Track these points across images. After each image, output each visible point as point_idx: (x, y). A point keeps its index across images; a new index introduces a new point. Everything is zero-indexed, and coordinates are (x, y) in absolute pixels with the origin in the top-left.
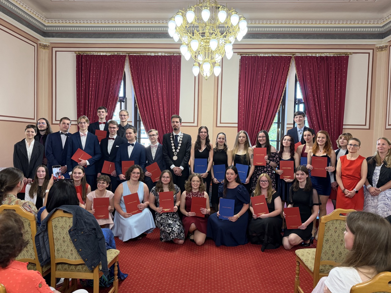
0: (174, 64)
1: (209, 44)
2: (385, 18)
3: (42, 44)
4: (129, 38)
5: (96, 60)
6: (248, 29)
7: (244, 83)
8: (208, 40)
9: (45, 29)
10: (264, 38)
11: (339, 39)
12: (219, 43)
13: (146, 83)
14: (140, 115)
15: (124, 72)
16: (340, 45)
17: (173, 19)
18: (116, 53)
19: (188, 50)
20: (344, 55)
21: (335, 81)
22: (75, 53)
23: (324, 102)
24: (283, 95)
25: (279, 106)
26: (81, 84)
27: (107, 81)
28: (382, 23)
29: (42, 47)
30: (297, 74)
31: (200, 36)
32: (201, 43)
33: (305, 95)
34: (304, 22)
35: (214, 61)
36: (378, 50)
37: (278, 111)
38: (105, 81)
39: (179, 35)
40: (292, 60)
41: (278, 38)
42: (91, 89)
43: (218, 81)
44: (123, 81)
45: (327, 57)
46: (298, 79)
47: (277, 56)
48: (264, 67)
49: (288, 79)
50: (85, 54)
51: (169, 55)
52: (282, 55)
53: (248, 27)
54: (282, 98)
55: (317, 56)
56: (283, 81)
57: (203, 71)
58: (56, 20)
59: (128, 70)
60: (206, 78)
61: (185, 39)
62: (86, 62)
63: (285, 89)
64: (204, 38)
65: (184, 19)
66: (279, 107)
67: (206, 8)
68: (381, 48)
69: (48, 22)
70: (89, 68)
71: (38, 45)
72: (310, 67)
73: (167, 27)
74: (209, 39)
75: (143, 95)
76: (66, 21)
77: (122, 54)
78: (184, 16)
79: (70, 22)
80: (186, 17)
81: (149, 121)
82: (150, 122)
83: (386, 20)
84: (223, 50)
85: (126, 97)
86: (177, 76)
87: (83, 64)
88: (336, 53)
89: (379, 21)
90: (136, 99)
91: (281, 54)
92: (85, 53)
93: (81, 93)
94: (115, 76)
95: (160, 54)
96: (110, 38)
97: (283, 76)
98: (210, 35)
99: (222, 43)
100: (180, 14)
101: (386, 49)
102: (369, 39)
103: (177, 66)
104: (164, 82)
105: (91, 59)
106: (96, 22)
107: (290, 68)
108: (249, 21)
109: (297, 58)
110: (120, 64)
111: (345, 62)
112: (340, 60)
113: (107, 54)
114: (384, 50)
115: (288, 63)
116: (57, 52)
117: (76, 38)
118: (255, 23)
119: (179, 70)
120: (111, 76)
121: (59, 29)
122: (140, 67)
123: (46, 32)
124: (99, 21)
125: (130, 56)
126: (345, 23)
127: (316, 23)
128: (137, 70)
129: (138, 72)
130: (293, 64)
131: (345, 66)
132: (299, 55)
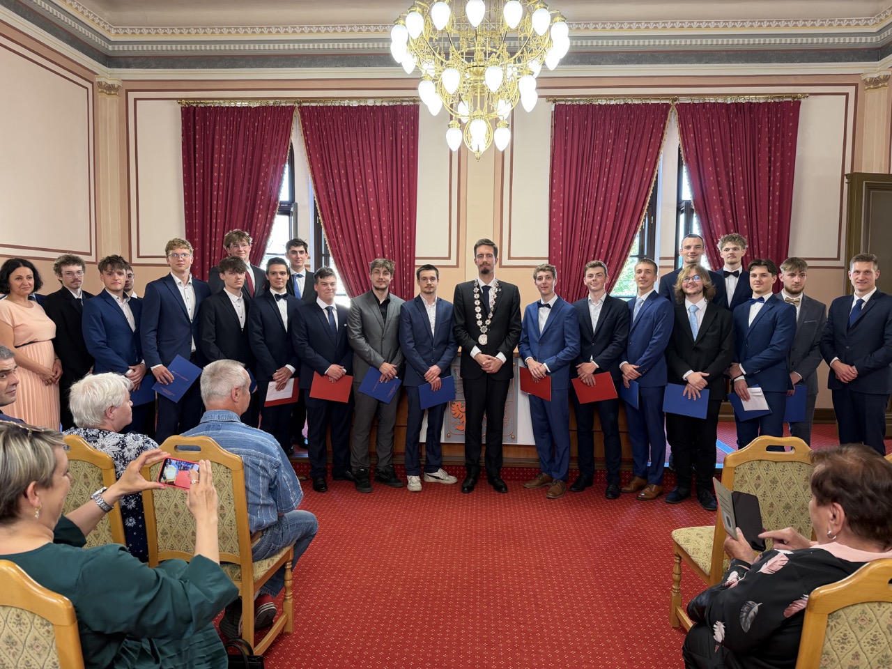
0: (402, 125)
1: (482, 78)
2: (885, 13)
3: (103, 84)
4: (300, 66)
5: (227, 119)
6: (571, 43)
7: (562, 166)
8: (482, 68)
9: (110, 48)
10: (607, 63)
11: (777, 62)
12: (505, 75)
13: (341, 168)
14: (327, 243)
15: (290, 145)
16: (780, 77)
17: (401, 22)
18: (271, 103)
19: (436, 92)
20: (790, 100)
21: (770, 158)
22: (179, 103)
23: (744, 207)
24: (651, 192)
25: (643, 218)
26: (193, 174)
27: (252, 165)
28: (876, 23)
29: (105, 91)
30: (681, 144)
31: (464, 60)
32: (466, 75)
33: (701, 193)
34: (698, 24)
35: (495, 116)
36: (866, 88)
37: (639, 230)
38: (248, 167)
39: (416, 59)
40: (671, 112)
41: (638, 63)
42: (215, 184)
43: (503, 162)
44: (287, 165)
45: (750, 103)
46: (683, 156)
47: (636, 102)
48: (607, 130)
49: (661, 156)
50: (202, 105)
51: (391, 104)
52: (648, 102)
53: (572, 38)
54: (649, 199)
55: (729, 102)
56: (651, 161)
57: (470, 140)
58: (134, 29)
59: (298, 139)
60: (478, 155)
61: (429, 68)
62: (205, 124)
63: (654, 179)
64: (472, 64)
65: (426, 22)
66: (642, 221)
68: (876, 83)
69: (117, 33)
70: (211, 136)
71: (96, 86)
72: (713, 128)
73: (389, 40)
74: (483, 66)
75: (334, 195)
76: (157, 29)
77: (284, 105)
78: (426, 14)
79: (165, 33)
80: (431, 18)
81: (347, 255)
82: (351, 258)
83: (886, 16)
84: (516, 90)
85: (296, 202)
86: (411, 151)
87: (197, 127)
88: (771, 94)
89: (869, 19)
90: (317, 206)
91: (646, 99)
92: (201, 103)
93: (193, 193)
94: (270, 155)
95: (370, 103)
97: (650, 150)
98: (486, 56)
99: (512, 75)
100: (417, 11)
101: (886, 84)
102: (848, 61)
103: (410, 130)
104: (381, 167)
105: (215, 117)
106: (225, 31)
107: (667, 131)
108: (574, 25)
109: (682, 108)
110: (281, 127)
111: (791, 114)
112: (780, 111)
113: (251, 106)
114: (882, 86)
115: (662, 118)
116: (138, 101)
117: (181, 68)
118: (587, 28)
119: (414, 138)
120: (262, 154)
121: (143, 47)
122: (327, 133)
123: (114, 57)
124: (231, 28)
125: (302, 109)
126: (791, 24)
127: (725, 26)
128: (320, 140)
129: (321, 145)
130: (673, 122)
131: (791, 124)
132: (687, 101)
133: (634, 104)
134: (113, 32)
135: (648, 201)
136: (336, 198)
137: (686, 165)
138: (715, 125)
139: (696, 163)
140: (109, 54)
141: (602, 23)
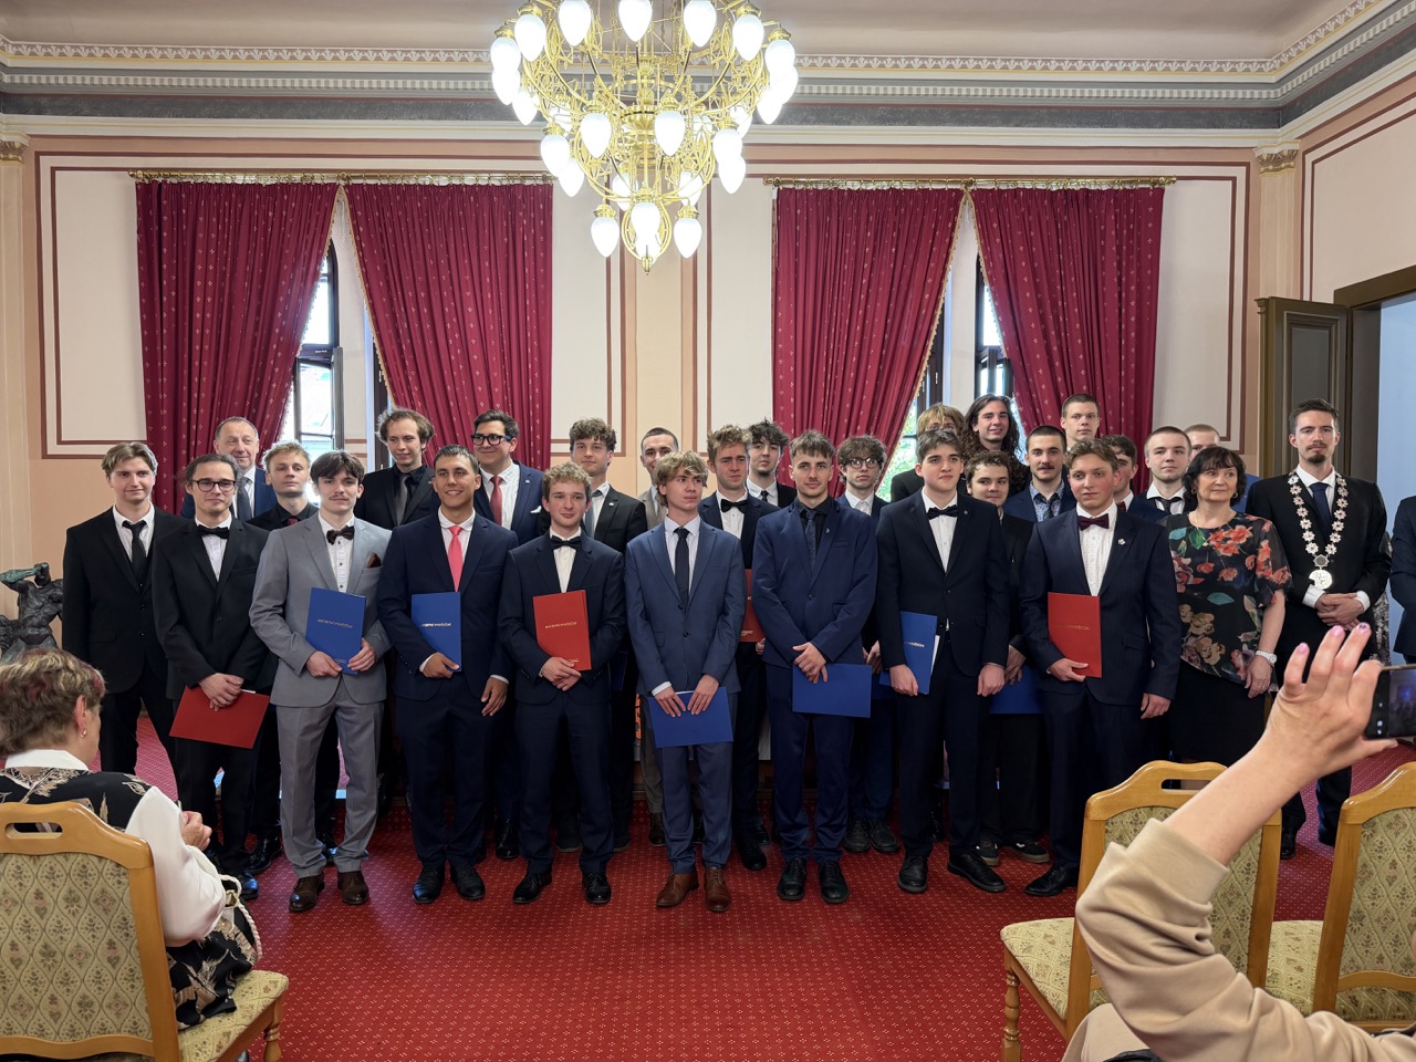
0: (524, 217)
1: (651, 133)
2: (1287, 52)
4: (347, 117)
5: (219, 205)
6: (801, 86)
7: (792, 289)
8: (650, 116)
9: (7, 79)
10: (859, 122)
11: (1127, 127)
12: (689, 129)
13: (419, 290)
15: (328, 243)
16: (1131, 150)
17: (509, 32)
18: (297, 178)
19: (573, 157)
20: (1148, 186)
21: (1120, 279)
22: (132, 176)
23: (1081, 357)
24: (934, 333)
25: (922, 375)
26: (157, 299)
27: (262, 283)
28: (1275, 69)
30: (981, 255)
31: (618, 101)
32: (623, 127)
33: (1014, 333)
34: (1003, 63)
35: (674, 199)
36: (1263, 169)
37: (917, 394)
38: (256, 285)
39: (537, 100)
40: (965, 204)
41: (910, 124)
42: (198, 315)
43: (696, 276)
45: (1087, 191)
46: (985, 275)
47: (909, 188)
48: (862, 231)
49: (949, 275)
50: (175, 181)
51: (505, 182)
52: (927, 186)
53: (801, 79)
54: (931, 344)
55: (1054, 189)
56: (933, 282)
57: (633, 238)
58: (49, 47)
59: (343, 240)
60: (646, 264)
61: (561, 115)
62: (179, 213)
63: (939, 312)
64: (633, 108)
65: (550, 34)
66: (921, 379)
68: (1276, 161)
69: (18, 53)
70: (189, 236)
72: (1030, 230)
74: (652, 113)
75: (407, 335)
76: (90, 48)
77: (319, 182)
78: (550, 18)
79: (105, 55)
80: (558, 25)
83: (1290, 58)
84: (709, 154)
85: (341, 345)
86: (540, 263)
87: (165, 218)
88: (1118, 177)
89: (1264, 63)
90: (378, 352)
91: (924, 182)
92: (173, 176)
93: (158, 332)
94: (294, 266)
95: (469, 180)
96: (271, 117)
97: (932, 265)
98: (656, 97)
99: (702, 129)
100: (534, 13)
101: (1292, 164)
102: (1234, 127)
103: (537, 227)
104: (489, 288)
105: (197, 201)
106: (214, 54)
107: (958, 233)
108: (806, 59)
109: (981, 198)
110: (314, 219)
111: (1151, 209)
112: (1133, 203)
113: (262, 182)
114: (1286, 167)
115: (950, 213)
116: (57, 172)
117: (136, 116)
118: (827, 65)
119: (545, 239)
120: (280, 264)
121: (65, 79)
122: (394, 231)
123: (10, 95)
124: (223, 50)
125: (351, 189)
126: (1146, 67)
127: (1045, 68)
128: (382, 242)
129: (384, 250)
130: (967, 220)
131: (1150, 225)
132: (988, 185)
133: (905, 190)
134: (11, 51)
135: (930, 348)
136: (412, 340)
138: (1033, 225)
139: (1005, 286)
140: (6, 90)
141: (852, 58)
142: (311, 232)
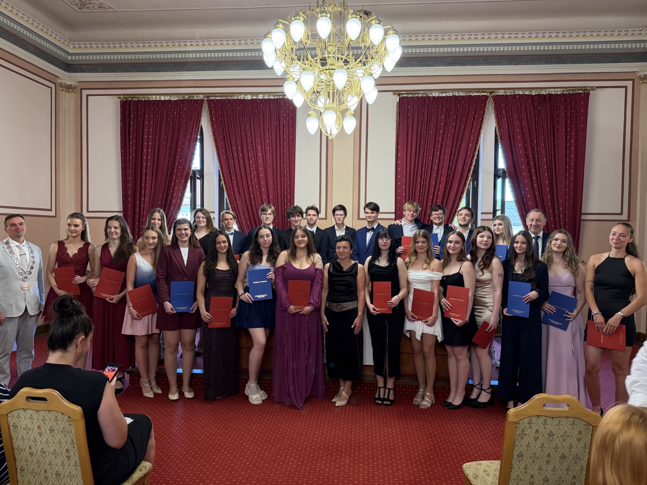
0: (284, 113)
1: (333, 79)
3: (64, 84)
4: (208, 70)
5: (154, 109)
6: (404, 51)
7: (405, 143)
8: (332, 71)
9: (69, 58)
10: (439, 65)
11: (571, 63)
13: (238, 146)
14: (228, 201)
15: (200, 128)
16: (573, 74)
17: (270, 36)
18: (187, 97)
20: (581, 92)
21: (566, 137)
22: (119, 98)
23: (546, 174)
24: (474, 163)
25: (468, 182)
26: (128, 150)
27: (172, 143)
29: (65, 89)
30: (497, 128)
31: (318, 65)
32: (320, 76)
33: (513, 163)
35: (344, 107)
36: (641, 82)
37: (465, 192)
38: (168, 143)
39: (283, 65)
40: (489, 102)
41: (463, 65)
42: (145, 157)
44: (198, 143)
45: (551, 95)
46: (498, 135)
47: (462, 95)
48: (439, 115)
49: (482, 135)
51: (276, 97)
52: (471, 94)
53: (404, 47)
54: (472, 168)
55: (534, 94)
56: (474, 139)
57: (325, 126)
58: (86, 44)
59: (206, 124)
61: (294, 71)
62: (138, 113)
63: (477, 153)
64: (325, 67)
65: (287, 36)
66: (468, 184)
67: (324, 14)
69: (74, 47)
70: (141, 123)
71: (58, 86)
72: (521, 114)
73: (260, 50)
74: (333, 69)
75: (233, 166)
76: (103, 44)
77: (196, 99)
78: (287, 30)
79: (109, 47)
80: (290, 32)
84: (359, 88)
85: (204, 169)
87: (132, 116)
88: (566, 88)
89: (642, 30)
90: (221, 173)
91: (470, 92)
92: (135, 98)
93: (128, 164)
94: (185, 135)
95: (260, 97)
96: (176, 71)
97: (473, 131)
100: (280, 27)
102: (626, 62)
103: (290, 118)
104: (268, 145)
105: (145, 108)
107: (486, 116)
108: (414, 37)
109: (497, 99)
110: (194, 115)
111: (582, 103)
112: (573, 100)
113: (172, 99)
115: (482, 106)
116: (89, 97)
117: (121, 72)
118: (423, 39)
119: (293, 123)
120: (179, 134)
121: (93, 57)
122: (228, 120)
123: (71, 64)
124: (157, 43)
125: (209, 102)
126: (581, 35)
127: (530, 37)
128: (223, 125)
129: (223, 128)
130: (490, 110)
131: (582, 110)
132: (501, 93)
133: (460, 96)
134: (71, 46)
135: (472, 170)
136: (235, 167)
137: (501, 142)
138: (523, 112)
139: (508, 141)
140: (69, 63)
141: (435, 35)
142: (193, 121)
